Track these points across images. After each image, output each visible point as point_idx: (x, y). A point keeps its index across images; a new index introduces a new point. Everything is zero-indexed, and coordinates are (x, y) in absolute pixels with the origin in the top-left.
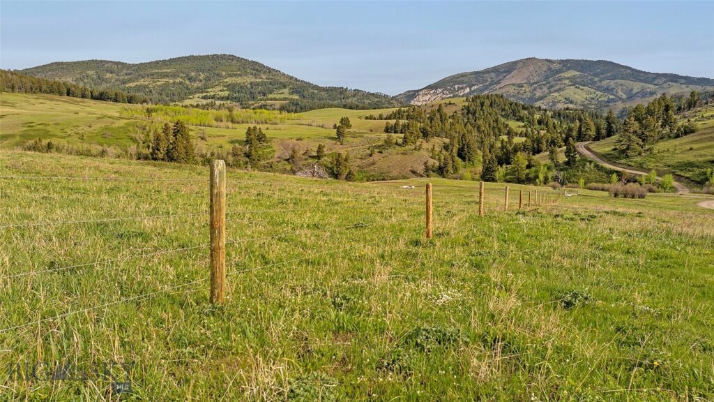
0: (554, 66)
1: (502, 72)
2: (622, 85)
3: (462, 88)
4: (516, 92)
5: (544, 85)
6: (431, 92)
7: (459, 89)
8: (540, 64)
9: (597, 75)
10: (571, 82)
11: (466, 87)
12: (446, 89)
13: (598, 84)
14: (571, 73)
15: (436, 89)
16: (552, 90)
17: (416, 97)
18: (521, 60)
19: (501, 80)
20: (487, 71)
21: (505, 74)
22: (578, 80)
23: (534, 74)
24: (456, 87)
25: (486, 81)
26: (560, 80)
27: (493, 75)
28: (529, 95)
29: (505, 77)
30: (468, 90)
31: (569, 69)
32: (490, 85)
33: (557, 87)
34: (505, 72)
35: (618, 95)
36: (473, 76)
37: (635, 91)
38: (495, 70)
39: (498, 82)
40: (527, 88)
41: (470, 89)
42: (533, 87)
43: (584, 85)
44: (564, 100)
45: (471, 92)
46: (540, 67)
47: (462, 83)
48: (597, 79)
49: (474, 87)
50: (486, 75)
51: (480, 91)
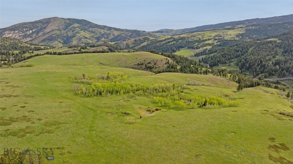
0: (68, 21)
2: (97, 30)
4: (60, 33)
6: (12, 32)
7: (27, 31)
8: (61, 20)
10: (79, 29)
11: (29, 30)
13: (89, 30)
14: (76, 25)
15: (14, 31)
21: (47, 24)
22: (81, 28)
24: (24, 30)
25: (39, 27)
27: (40, 24)
28: (66, 34)
29: (47, 25)
30: (31, 32)
31: (73, 23)
32: (41, 29)
33: (76, 31)
34: (46, 23)
37: (102, 33)
38: (40, 21)
39: (45, 28)
41: (32, 31)
43: (85, 30)
44: (83, 37)
45: (33, 33)
46: (61, 22)
47: (26, 28)
48: (87, 28)
49: (34, 30)
50: (37, 24)
51: (37, 32)
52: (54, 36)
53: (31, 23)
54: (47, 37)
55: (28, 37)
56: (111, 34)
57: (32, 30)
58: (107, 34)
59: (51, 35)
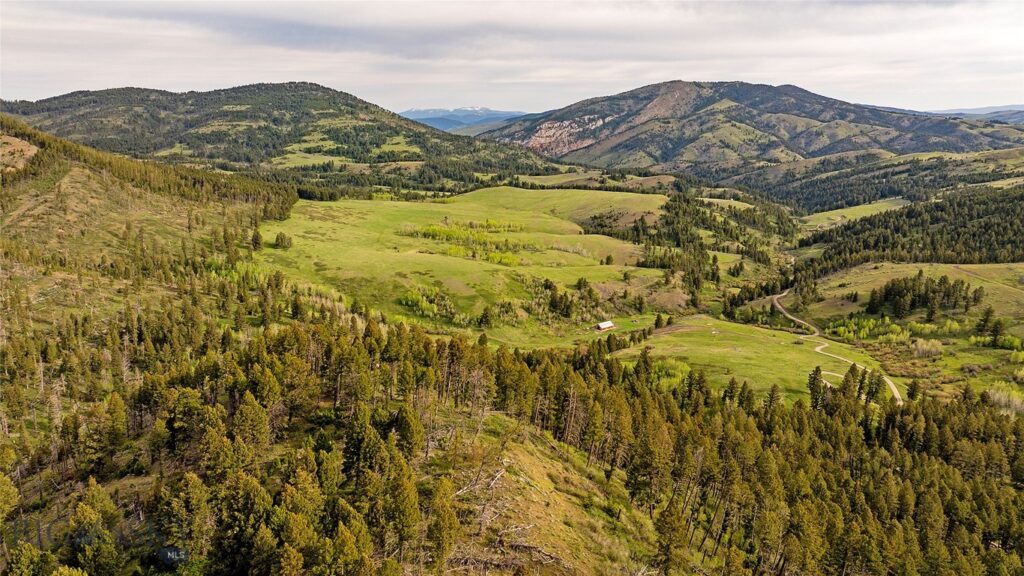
0: (706, 93)
1: (642, 99)
2: (784, 120)
3: (593, 120)
4: (663, 130)
5: (694, 120)
6: (556, 125)
7: (590, 120)
8: (688, 89)
9: (754, 105)
10: (726, 116)
11: (598, 118)
12: (575, 122)
13: (758, 119)
14: (726, 104)
15: (563, 121)
16: (704, 127)
17: (537, 132)
18: (665, 84)
19: (641, 110)
20: (623, 97)
21: (645, 102)
22: (734, 114)
23: (681, 103)
24: (586, 118)
25: (623, 111)
26: (713, 114)
27: (631, 102)
28: (677, 133)
29: (645, 106)
30: (600, 122)
31: (722, 97)
32: (628, 115)
33: (710, 125)
34: (645, 98)
35: (779, 134)
36: (606, 103)
37: (799, 130)
38: (633, 95)
39: (638, 113)
40: (674, 125)
41: (604, 122)
42: (681, 124)
43: (741, 122)
44: (719, 143)
45: (605, 125)
46: (688, 94)
47: (592, 112)
48: (755, 112)
49: (608, 119)
50: (622, 103)
51: (616, 124)
52: (643, 136)
53: (610, 98)
54: (624, 139)
55: (588, 137)
56: (827, 132)
57: (603, 119)
58: (810, 134)
59: (638, 135)
